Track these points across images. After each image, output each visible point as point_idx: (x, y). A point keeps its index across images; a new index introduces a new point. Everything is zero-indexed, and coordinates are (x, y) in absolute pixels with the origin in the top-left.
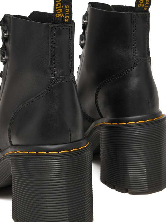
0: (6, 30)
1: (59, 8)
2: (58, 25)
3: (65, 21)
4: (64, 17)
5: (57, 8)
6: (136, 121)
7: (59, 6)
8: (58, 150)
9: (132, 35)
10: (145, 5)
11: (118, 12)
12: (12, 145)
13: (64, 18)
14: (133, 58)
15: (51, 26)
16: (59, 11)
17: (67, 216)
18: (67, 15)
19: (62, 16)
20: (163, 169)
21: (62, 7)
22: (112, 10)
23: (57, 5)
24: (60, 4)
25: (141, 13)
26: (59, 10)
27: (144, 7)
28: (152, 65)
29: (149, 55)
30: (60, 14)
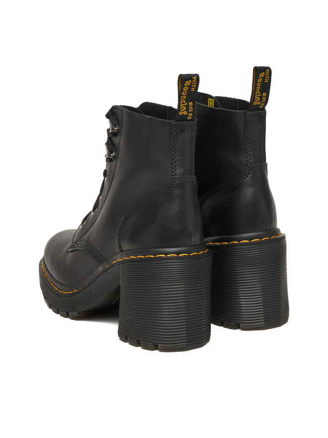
0: (116, 124)
1: (183, 106)
2: (181, 122)
3: (188, 118)
4: (188, 114)
5: (181, 105)
6: (250, 239)
7: (183, 103)
8: (178, 253)
9: (246, 137)
10: (261, 103)
11: (229, 110)
12: (122, 251)
13: (187, 116)
14: (247, 164)
15: (174, 123)
16: (183, 109)
17: (185, 326)
18: (191, 112)
19: (186, 113)
20: (282, 299)
21: (186, 104)
22: (219, 107)
23: (181, 103)
24: (184, 102)
25: (257, 112)
26: (183, 107)
27: (260, 105)
28: (268, 173)
29: (265, 161)
30: (183, 111)
